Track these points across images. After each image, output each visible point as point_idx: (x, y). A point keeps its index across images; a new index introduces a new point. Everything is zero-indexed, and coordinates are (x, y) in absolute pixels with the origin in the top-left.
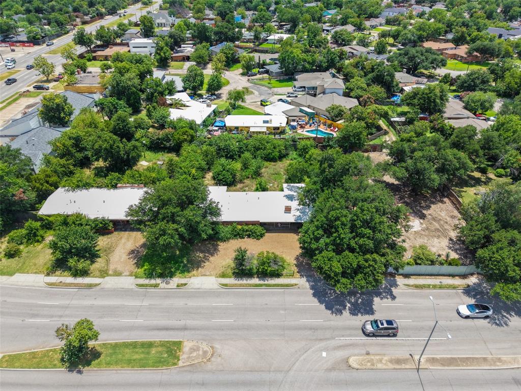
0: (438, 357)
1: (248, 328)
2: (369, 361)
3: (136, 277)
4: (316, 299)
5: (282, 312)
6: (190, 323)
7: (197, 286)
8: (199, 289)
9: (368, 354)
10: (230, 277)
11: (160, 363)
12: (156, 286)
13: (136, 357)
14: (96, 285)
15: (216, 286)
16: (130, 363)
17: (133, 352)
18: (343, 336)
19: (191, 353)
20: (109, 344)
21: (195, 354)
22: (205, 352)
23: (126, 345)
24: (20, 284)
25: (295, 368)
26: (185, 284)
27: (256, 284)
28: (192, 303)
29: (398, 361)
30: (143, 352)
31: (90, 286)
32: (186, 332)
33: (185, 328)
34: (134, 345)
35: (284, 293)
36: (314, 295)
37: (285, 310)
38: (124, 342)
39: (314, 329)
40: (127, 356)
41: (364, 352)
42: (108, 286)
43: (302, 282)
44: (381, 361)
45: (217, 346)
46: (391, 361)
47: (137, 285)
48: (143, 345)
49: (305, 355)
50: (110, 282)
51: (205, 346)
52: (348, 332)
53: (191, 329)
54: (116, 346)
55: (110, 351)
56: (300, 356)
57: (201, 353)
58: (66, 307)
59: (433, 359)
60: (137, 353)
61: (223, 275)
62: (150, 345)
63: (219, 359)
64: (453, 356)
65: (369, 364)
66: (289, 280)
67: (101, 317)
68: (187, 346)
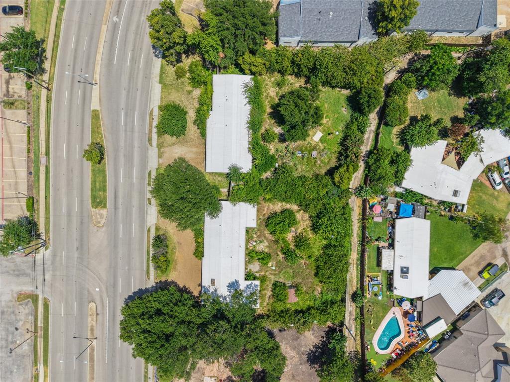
0: (95, 353)
1: (115, 246)
2: (92, 314)
3: (157, 169)
4: (137, 290)
5: (127, 268)
6: (120, 211)
7: (149, 212)
8: (147, 213)
9: (97, 314)
10: (156, 234)
11: (94, 198)
12: (149, 184)
13: (98, 184)
14: (151, 144)
15: (149, 225)
16: (94, 182)
17: (100, 182)
18: (109, 302)
19: (99, 215)
20: (105, 167)
21: (98, 217)
22: (99, 222)
23: (105, 177)
24: (153, 92)
25: (90, 272)
26: (150, 204)
27: (149, 252)
28: (135, 211)
29: (92, 330)
30: (100, 187)
31: (150, 140)
32: (113, 210)
33: (116, 208)
34: (104, 181)
35: (143, 270)
36: (140, 290)
37: (129, 270)
38: (106, 175)
39: (115, 285)
40: (98, 179)
41: (98, 312)
42: (150, 152)
43: (151, 283)
44: (92, 320)
45: (104, 229)
46: (92, 326)
47: (150, 171)
48: (105, 186)
49: (97, 279)
50: (153, 152)
51: (103, 221)
52: (112, 306)
53: (115, 212)
54: (104, 171)
55: (101, 169)
56: (96, 276)
57: (99, 220)
58: (133, 131)
59: (94, 350)
60: (100, 184)
61: (157, 229)
62: (105, 191)
63: (96, 231)
64: (95, 362)
65: (91, 313)
66: (153, 274)
67: (124, 155)
68: (104, 212)
